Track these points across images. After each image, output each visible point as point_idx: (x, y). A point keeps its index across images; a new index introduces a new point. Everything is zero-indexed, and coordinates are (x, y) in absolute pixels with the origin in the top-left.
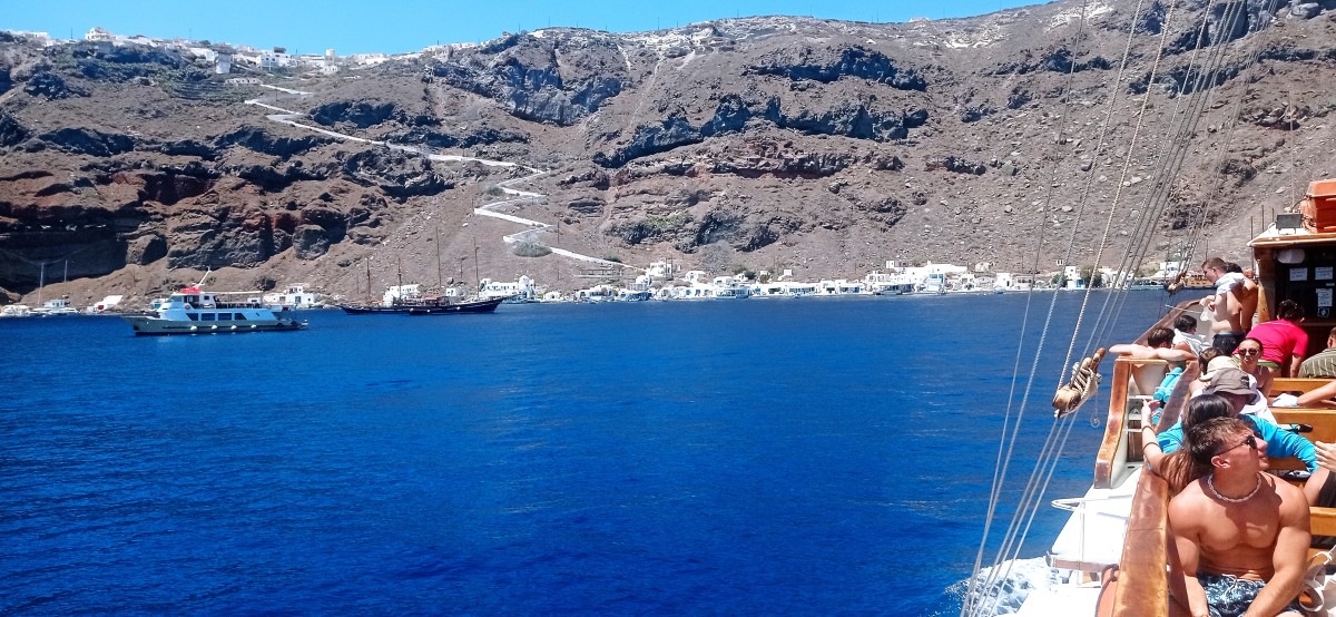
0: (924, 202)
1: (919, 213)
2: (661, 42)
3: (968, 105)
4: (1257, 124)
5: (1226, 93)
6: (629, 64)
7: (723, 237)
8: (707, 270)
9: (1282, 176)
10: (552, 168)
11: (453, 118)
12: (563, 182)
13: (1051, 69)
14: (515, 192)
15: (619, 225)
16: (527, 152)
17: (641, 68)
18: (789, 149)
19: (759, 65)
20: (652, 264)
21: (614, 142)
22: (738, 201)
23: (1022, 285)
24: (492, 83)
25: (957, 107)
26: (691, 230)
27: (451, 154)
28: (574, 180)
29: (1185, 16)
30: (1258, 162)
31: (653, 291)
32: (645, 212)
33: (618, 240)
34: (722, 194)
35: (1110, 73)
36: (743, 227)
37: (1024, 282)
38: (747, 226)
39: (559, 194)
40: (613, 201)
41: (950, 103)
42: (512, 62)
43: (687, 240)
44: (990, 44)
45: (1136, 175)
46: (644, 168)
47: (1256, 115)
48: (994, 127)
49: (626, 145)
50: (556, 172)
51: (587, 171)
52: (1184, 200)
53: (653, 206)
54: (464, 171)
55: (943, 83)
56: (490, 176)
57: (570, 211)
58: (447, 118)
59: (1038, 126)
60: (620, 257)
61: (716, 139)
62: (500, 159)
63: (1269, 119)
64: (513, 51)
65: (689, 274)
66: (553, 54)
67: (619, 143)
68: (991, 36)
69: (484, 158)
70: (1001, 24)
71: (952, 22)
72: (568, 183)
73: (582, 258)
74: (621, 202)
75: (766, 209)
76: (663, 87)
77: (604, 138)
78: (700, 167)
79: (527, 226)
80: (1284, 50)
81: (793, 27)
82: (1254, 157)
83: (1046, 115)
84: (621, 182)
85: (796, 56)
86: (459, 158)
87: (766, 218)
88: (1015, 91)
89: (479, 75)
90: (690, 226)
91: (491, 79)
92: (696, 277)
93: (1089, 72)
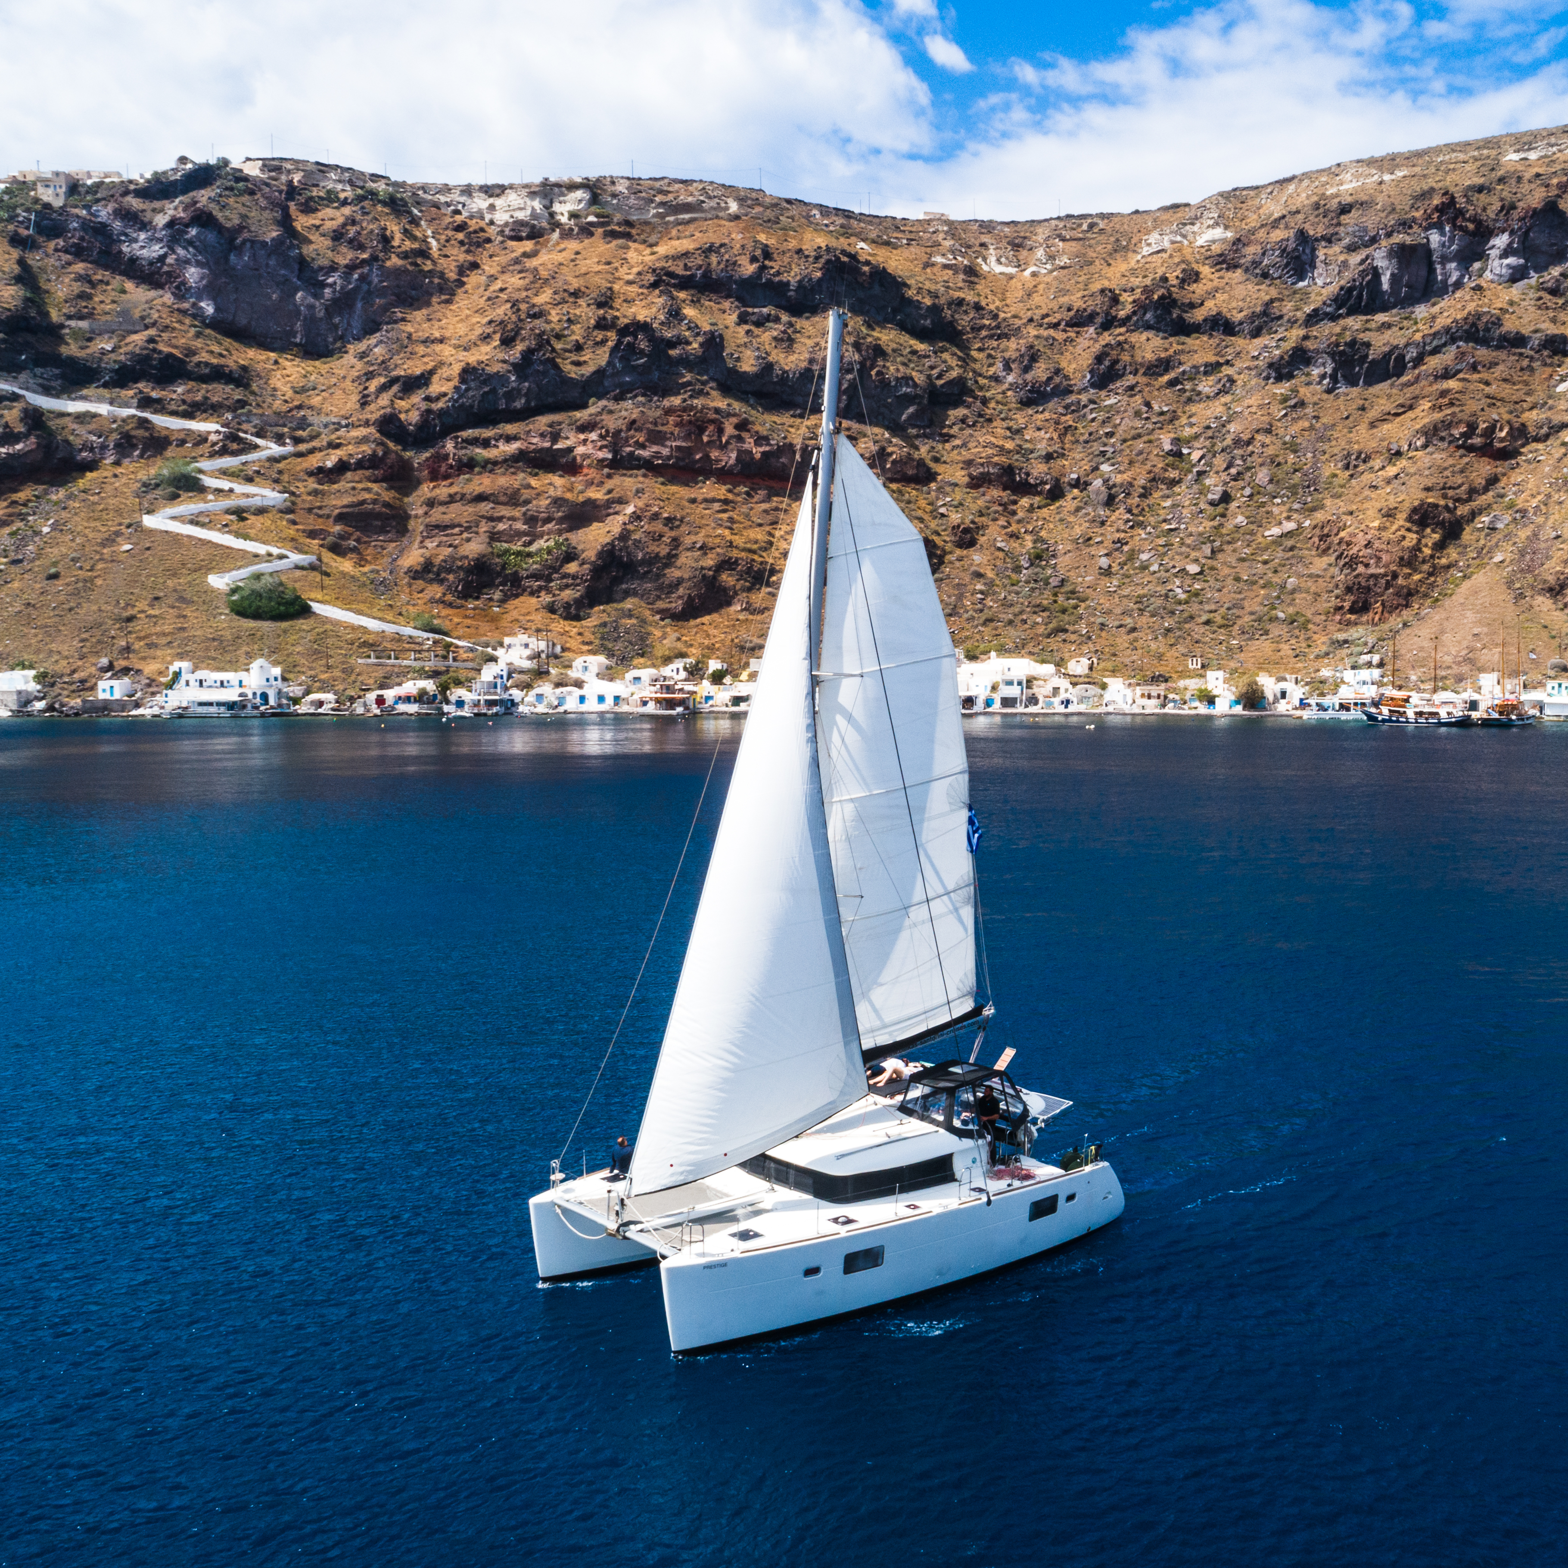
0: (972, 543)
1: (966, 562)
2: (492, 207)
3: (1029, 377)
4: (1458, 447)
5: (1409, 392)
6: (434, 243)
7: (635, 594)
8: (610, 655)
9: (1498, 536)
10: (297, 441)
11: (84, 324)
12: (321, 470)
13: (1148, 327)
14: (225, 485)
15: (437, 561)
16: (242, 403)
17: (459, 255)
18: (745, 435)
19: (680, 271)
20: (507, 640)
21: (417, 398)
22: (658, 526)
23: (1145, 701)
24: (162, 259)
25: (1010, 379)
26: (574, 577)
27: (84, 398)
28: (342, 467)
29: (1342, 258)
30: (1463, 510)
31: (516, 694)
32: (484, 538)
33: (436, 591)
34: (630, 509)
35: (1240, 342)
36: (673, 573)
37: (1149, 697)
38: (677, 574)
39: (315, 493)
40: (420, 512)
41: (998, 368)
42: (203, 219)
43: (568, 595)
44: (1051, 271)
45: (1288, 518)
46: (481, 453)
47: (1456, 433)
48: (1068, 420)
49: (440, 405)
50: (303, 447)
51: (367, 449)
52: (1367, 566)
53: (501, 527)
54: (115, 436)
55: (984, 333)
56: (170, 452)
57: (337, 528)
58: (73, 323)
59: (1138, 424)
60: (446, 625)
61: (611, 405)
62: (188, 415)
63: (1477, 441)
64: (204, 196)
65: (578, 663)
66: (285, 210)
67: (428, 399)
68: (1051, 257)
69: (155, 412)
70: (1063, 239)
71: (987, 226)
72: (331, 471)
73: (373, 625)
74: (437, 515)
75: (711, 542)
76: (503, 296)
77: (395, 388)
78: (585, 456)
79: (256, 556)
80: (1487, 330)
81: (734, 207)
82: (1457, 500)
83: (1148, 404)
84: (435, 476)
85: (744, 261)
86: (103, 409)
87: (709, 561)
88: (1099, 359)
89: (136, 240)
90: (572, 568)
91: (157, 250)
92: (594, 669)
93: (1205, 338)
